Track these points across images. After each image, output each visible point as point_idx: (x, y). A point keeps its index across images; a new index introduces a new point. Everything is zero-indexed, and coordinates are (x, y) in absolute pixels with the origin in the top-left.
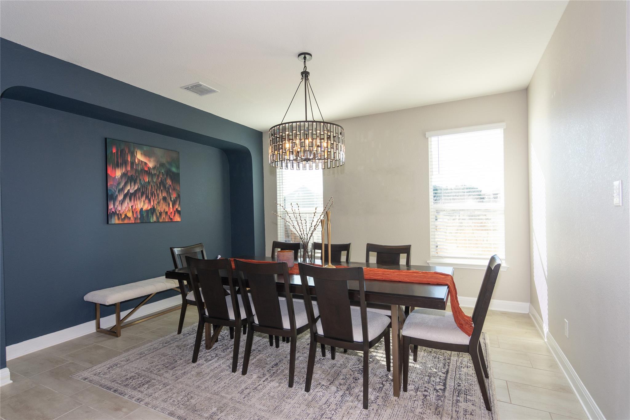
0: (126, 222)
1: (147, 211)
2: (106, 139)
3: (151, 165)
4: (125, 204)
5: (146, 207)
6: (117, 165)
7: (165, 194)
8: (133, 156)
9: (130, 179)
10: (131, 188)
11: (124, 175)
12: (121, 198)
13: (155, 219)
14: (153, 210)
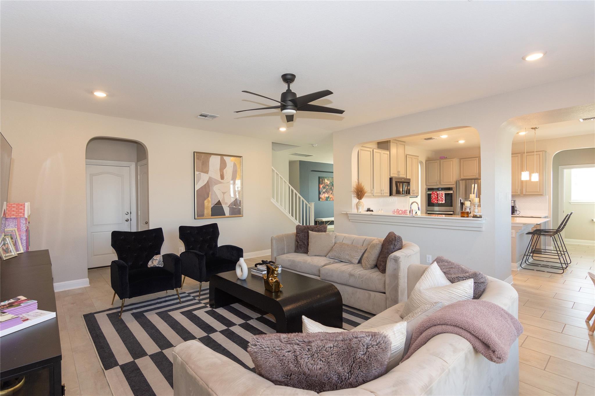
0: (323, 200)
1: (327, 197)
2: (319, 177)
3: (328, 183)
4: (323, 195)
5: (327, 196)
6: (321, 184)
7: (332, 192)
8: (324, 180)
9: (324, 188)
10: (324, 190)
11: (323, 187)
12: (322, 193)
13: (329, 200)
14: (329, 197)
